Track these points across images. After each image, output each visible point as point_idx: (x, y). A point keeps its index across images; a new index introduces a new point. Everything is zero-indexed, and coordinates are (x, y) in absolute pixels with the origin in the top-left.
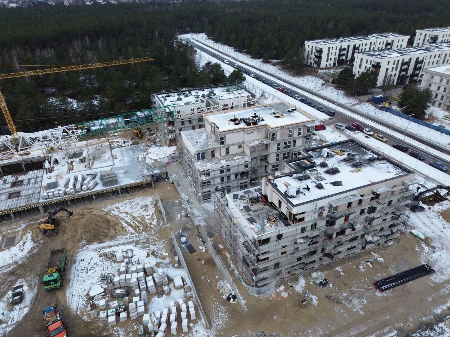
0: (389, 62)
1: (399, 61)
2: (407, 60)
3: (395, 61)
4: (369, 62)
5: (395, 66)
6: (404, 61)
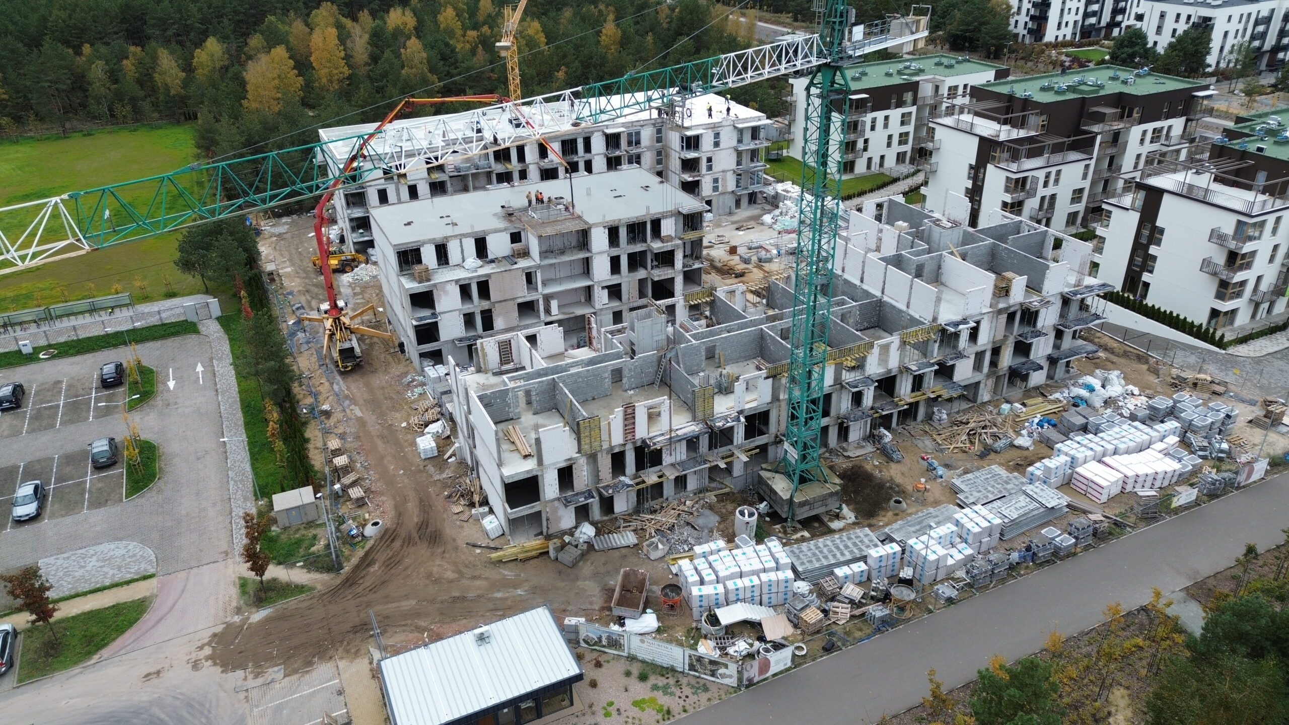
0: (1230, 17)
1: (1249, 15)
2: (1265, 13)
3: (1242, 15)
4: (1183, 18)
5: (1241, 27)
6: (1260, 16)
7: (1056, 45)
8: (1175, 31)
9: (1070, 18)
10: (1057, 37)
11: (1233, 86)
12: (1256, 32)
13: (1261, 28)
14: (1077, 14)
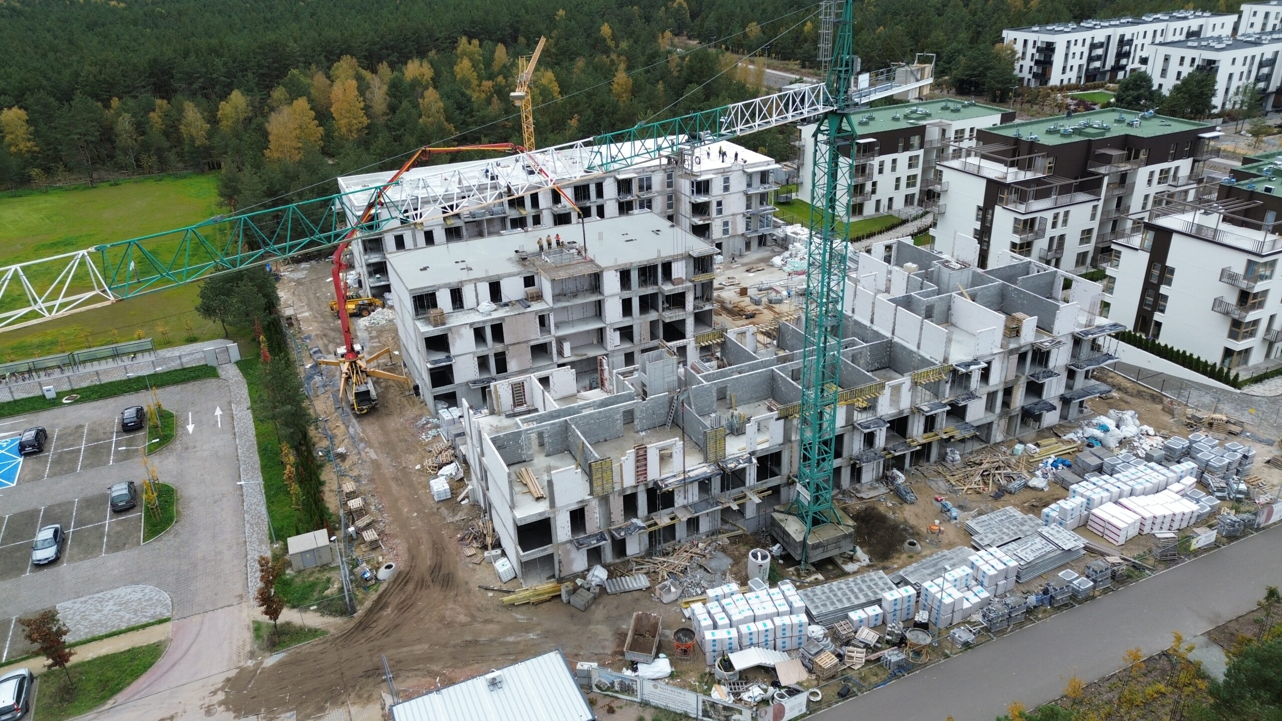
2: (1268, 55)
3: (1246, 58)
4: (1187, 61)
6: (1264, 59)
7: (1062, 88)
8: (1179, 73)
9: (1075, 62)
10: (1062, 81)
11: (1239, 127)
12: (1260, 74)
13: (1265, 70)
14: (1081, 58)
